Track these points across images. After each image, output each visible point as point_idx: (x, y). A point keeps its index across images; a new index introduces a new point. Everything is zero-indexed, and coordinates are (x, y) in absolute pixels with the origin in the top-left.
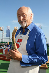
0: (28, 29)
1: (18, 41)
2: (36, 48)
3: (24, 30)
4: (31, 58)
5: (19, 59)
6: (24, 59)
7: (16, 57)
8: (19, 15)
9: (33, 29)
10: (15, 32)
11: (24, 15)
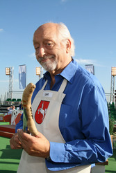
0: (64, 78)
1: (40, 106)
2: (84, 124)
3: (54, 79)
4: (71, 149)
5: (43, 153)
6: (54, 153)
7: (34, 149)
8: (38, 45)
9: (74, 77)
10: (31, 92)
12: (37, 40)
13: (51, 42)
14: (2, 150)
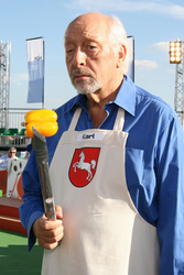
1: (76, 158)
8: (72, 46)
11: (93, 47)
12: (73, 37)
13: (94, 45)
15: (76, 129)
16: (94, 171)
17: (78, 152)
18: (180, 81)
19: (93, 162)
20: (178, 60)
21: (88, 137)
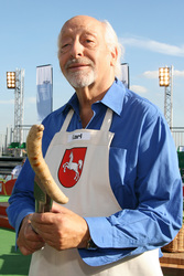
14: (3, 257)
15: (68, 130)
16: (80, 171)
17: (68, 152)
18: (168, 101)
19: (80, 162)
20: (166, 83)
21: (77, 137)
